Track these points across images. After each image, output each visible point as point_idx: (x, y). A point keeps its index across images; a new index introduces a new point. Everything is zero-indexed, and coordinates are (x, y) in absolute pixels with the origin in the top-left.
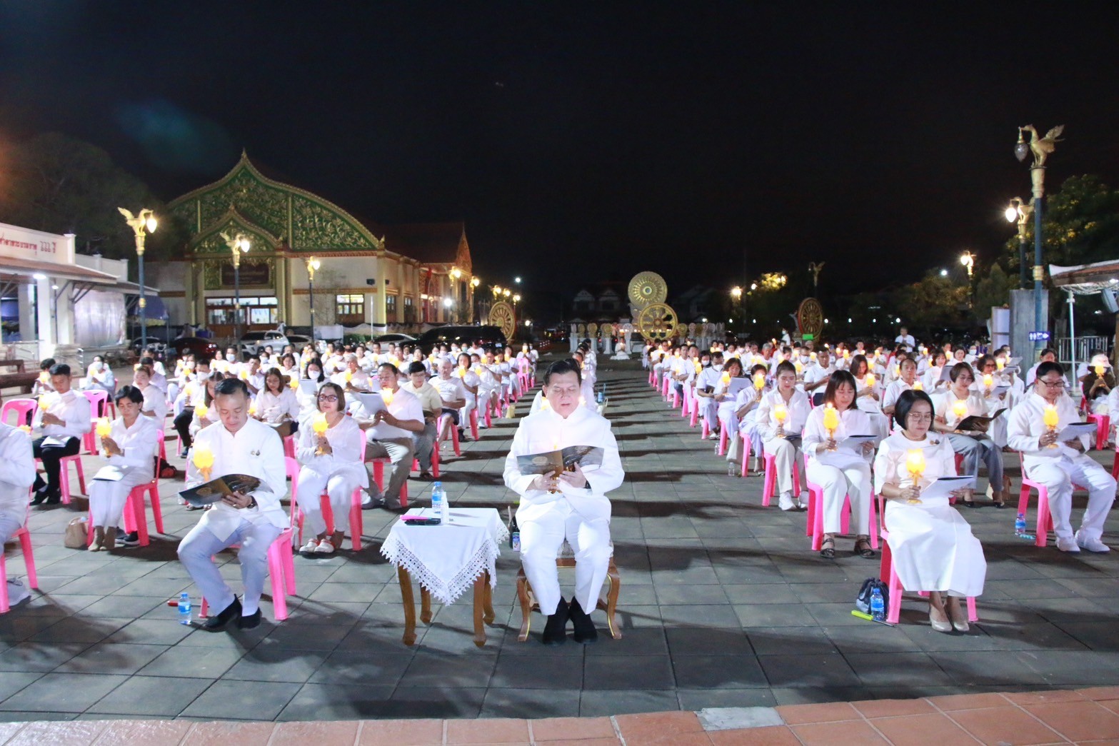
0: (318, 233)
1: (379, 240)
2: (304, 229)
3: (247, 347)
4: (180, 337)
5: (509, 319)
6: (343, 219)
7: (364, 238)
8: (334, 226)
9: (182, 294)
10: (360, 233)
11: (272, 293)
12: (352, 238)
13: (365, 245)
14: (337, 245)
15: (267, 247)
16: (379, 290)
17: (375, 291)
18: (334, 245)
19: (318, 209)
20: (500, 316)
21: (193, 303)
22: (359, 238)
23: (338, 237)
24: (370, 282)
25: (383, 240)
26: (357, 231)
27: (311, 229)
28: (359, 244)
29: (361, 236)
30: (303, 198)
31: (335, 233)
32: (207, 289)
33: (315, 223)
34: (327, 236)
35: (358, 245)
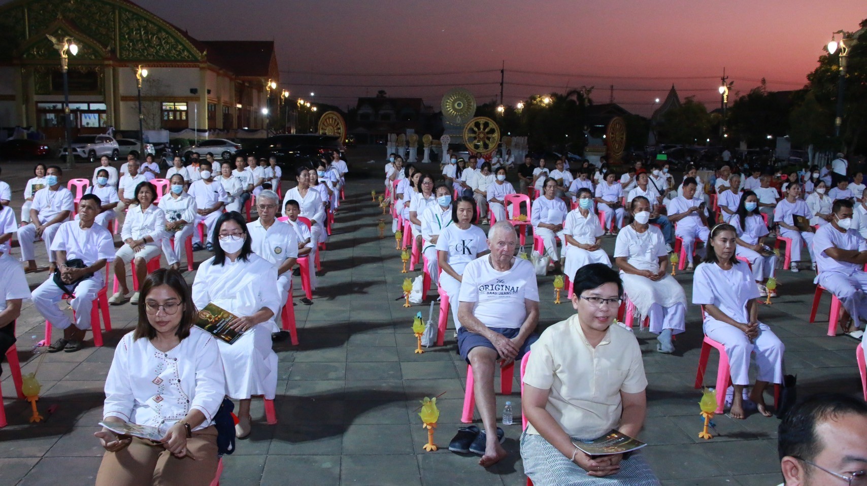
0: (144, 45)
1: (202, 52)
2: (131, 41)
3: (78, 150)
4: (11, 139)
5: (339, 129)
6: (167, 33)
7: (189, 51)
8: (159, 39)
9: (12, 98)
10: (184, 46)
11: (102, 100)
12: (176, 51)
13: (188, 57)
14: (162, 57)
15: (95, 57)
16: (201, 99)
17: (197, 99)
18: (159, 56)
19: (144, 23)
20: (331, 125)
21: (24, 106)
22: (183, 51)
23: (163, 49)
24: (194, 91)
25: (205, 53)
26: (181, 44)
27: (137, 41)
28: (183, 56)
29: (185, 48)
30: (130, 12)
31: (161, 45)
32: (37, 94)
33: (141, 36)
34: (152, 47)
35: (182, 57)
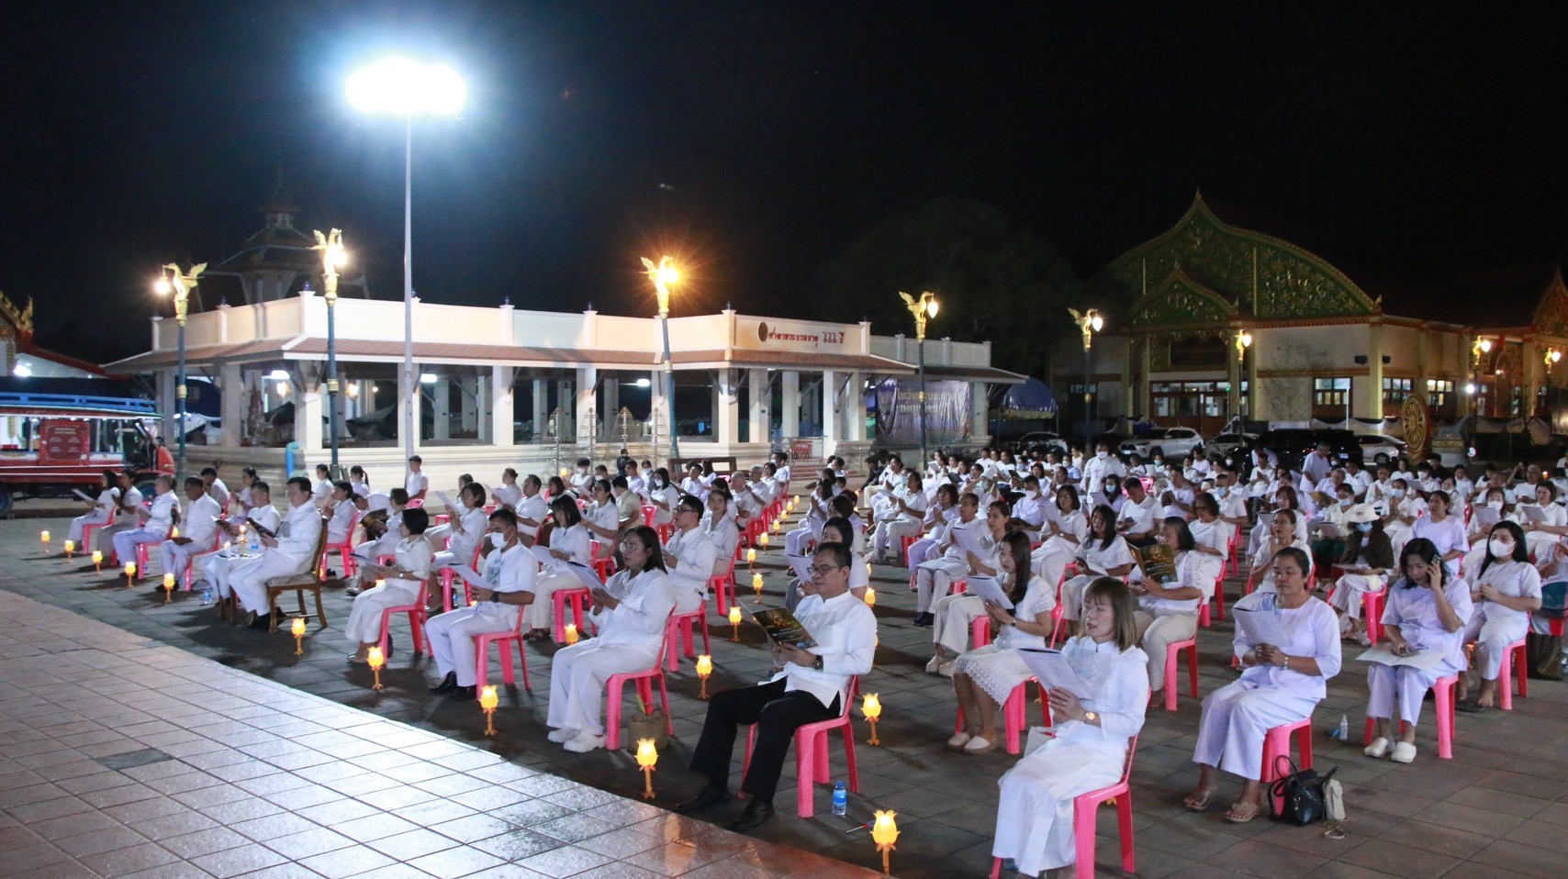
0: (1291, 295)
1: (1374, 300)
2: (1272, 287)
3: (1138, 447)
4: (1110, 431)
6: (1324, 273)
7: (1354, 299)
8: (1313, 284)
9: (1116, 377)
10: (1348, 292)
11: (1225, 377)
12: (1337, 300)
13: (1354, 308)
14: (1317, 310)
15: (1219, 316)
16: (1371, 372)
17: (1366, 372)
18: (1312, 309)
19: (1292, 262)
21: (1130, 390)
22: (1347, 299)
23: (1318, 298)
24: (1361, 360)
25: (1379, 300)
26: (1344, 289)
27: (1282, 290)
28: (1346, 306)
29: (1349, 295)
30: (1273, 248)
31: (1314, 293)
32: (1152, 371)
33: (1287, 280)
34: (1304, 297)
35: (1344, 309)
